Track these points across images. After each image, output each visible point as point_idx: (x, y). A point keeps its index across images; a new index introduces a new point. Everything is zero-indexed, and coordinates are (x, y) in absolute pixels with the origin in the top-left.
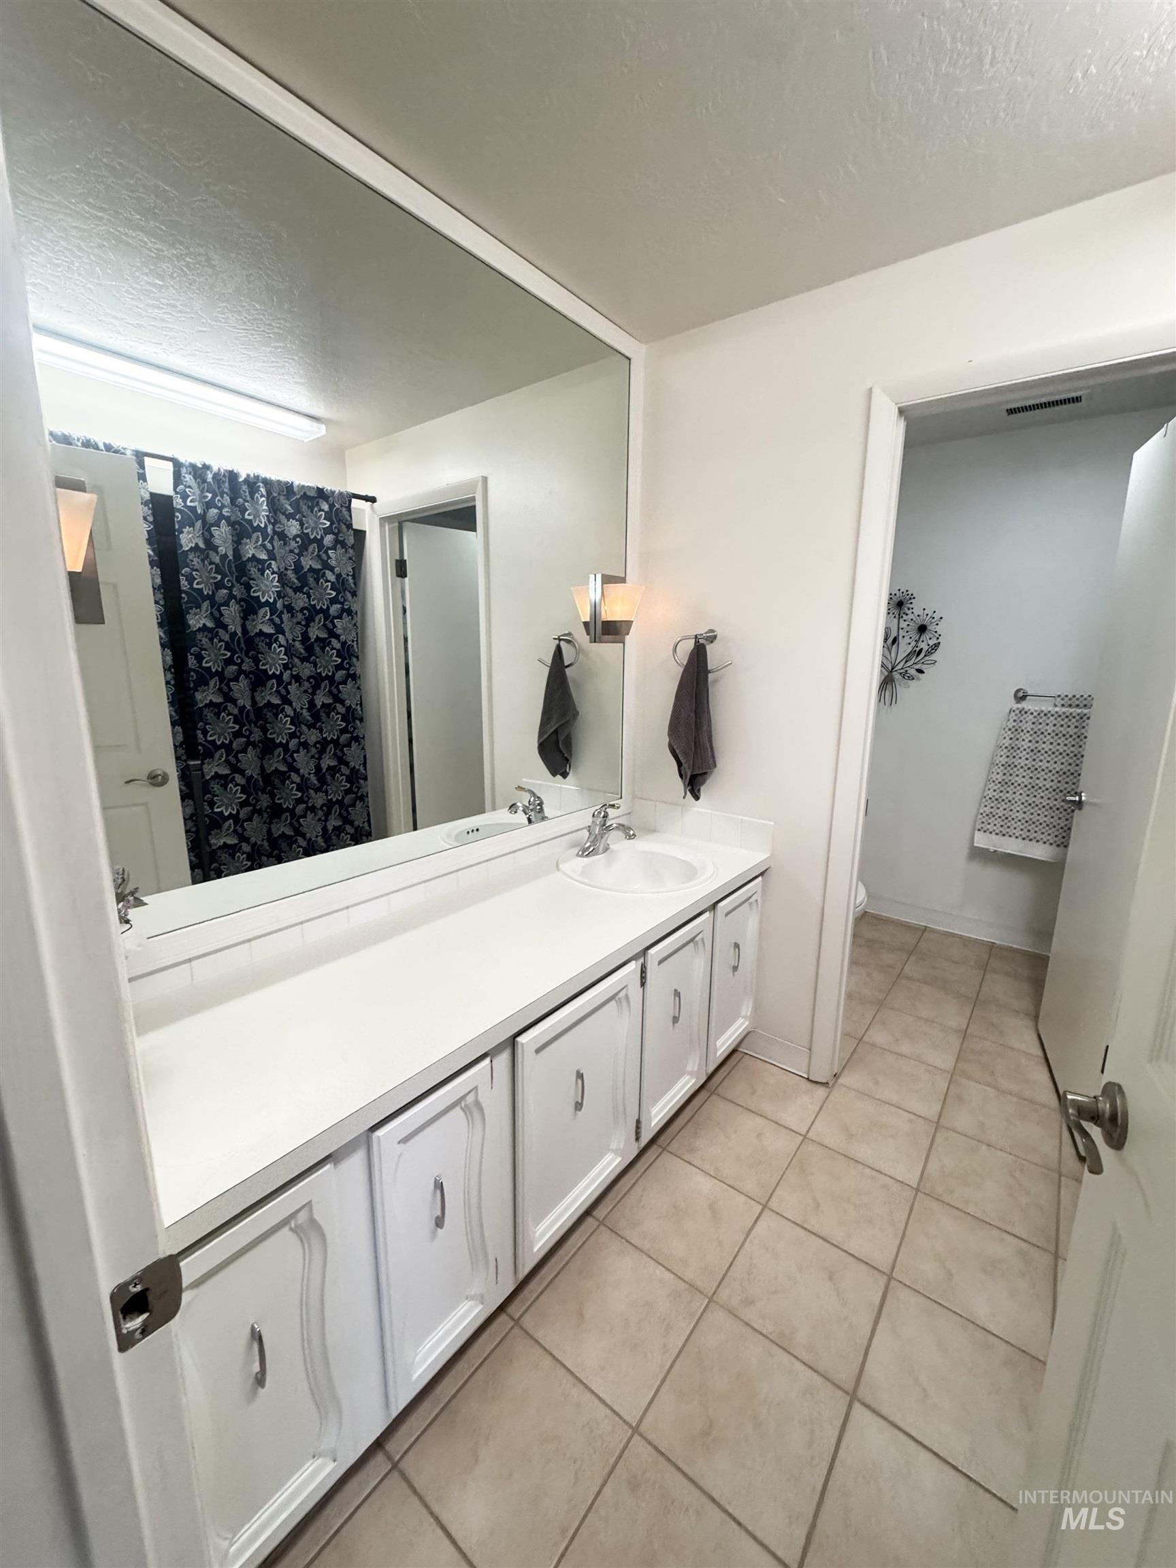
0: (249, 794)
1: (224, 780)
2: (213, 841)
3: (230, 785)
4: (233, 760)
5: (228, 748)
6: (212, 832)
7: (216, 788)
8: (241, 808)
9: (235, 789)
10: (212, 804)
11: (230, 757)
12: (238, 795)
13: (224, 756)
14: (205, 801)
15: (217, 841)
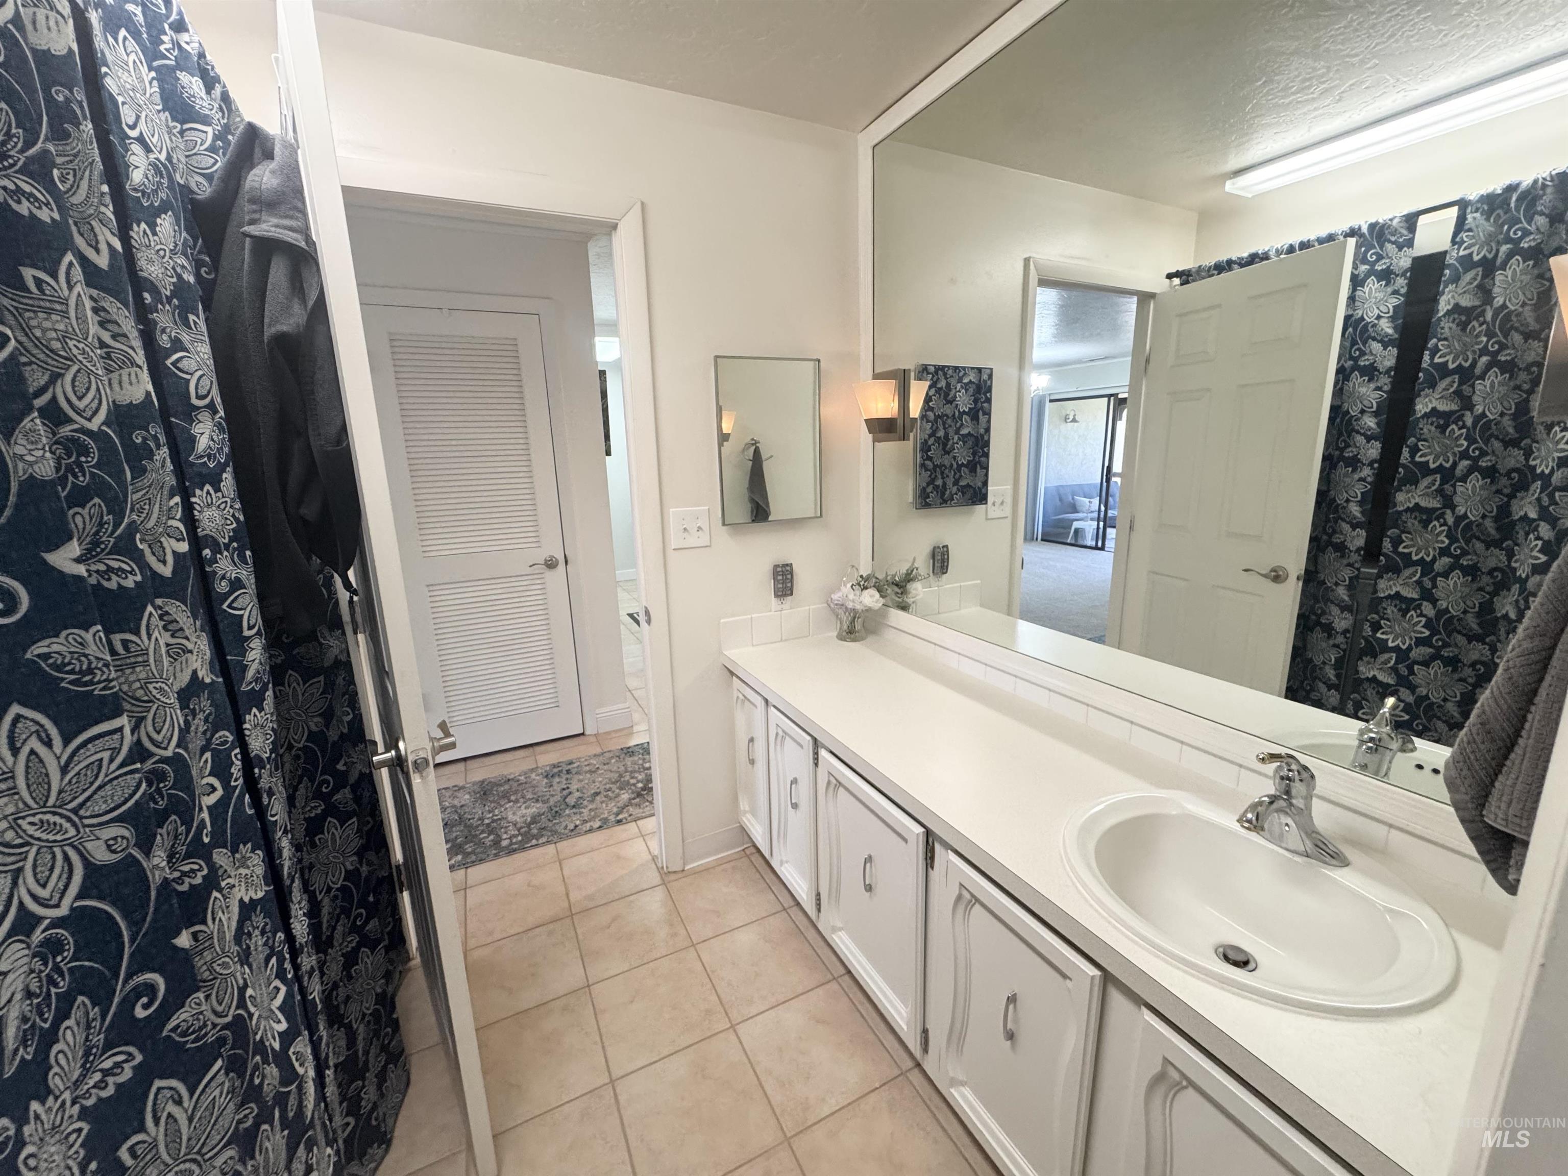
0: (1434, 632)
1: (1405, 605)
2: (1362, 668)
3: (1413, 612)
4: (1427, 583)
5: (1427, 567)
6: (1364, 658)
7: (1391, 611)
8: (1417, 646)
9: (1416, 620)
10: (1376, 627)
11: (1425, 579)
12: (1418, 628)
13: (1418, 575)
14: (1368, 621)
15: (1367, 670)
